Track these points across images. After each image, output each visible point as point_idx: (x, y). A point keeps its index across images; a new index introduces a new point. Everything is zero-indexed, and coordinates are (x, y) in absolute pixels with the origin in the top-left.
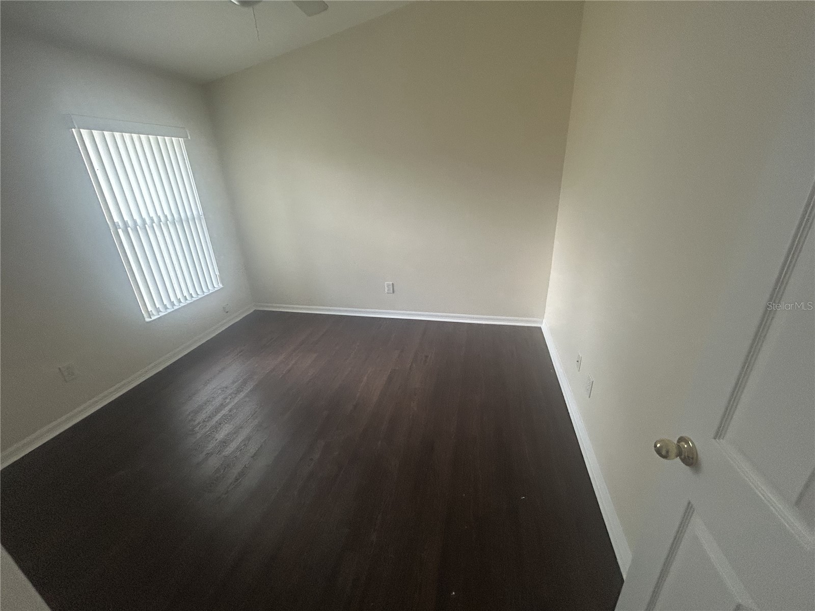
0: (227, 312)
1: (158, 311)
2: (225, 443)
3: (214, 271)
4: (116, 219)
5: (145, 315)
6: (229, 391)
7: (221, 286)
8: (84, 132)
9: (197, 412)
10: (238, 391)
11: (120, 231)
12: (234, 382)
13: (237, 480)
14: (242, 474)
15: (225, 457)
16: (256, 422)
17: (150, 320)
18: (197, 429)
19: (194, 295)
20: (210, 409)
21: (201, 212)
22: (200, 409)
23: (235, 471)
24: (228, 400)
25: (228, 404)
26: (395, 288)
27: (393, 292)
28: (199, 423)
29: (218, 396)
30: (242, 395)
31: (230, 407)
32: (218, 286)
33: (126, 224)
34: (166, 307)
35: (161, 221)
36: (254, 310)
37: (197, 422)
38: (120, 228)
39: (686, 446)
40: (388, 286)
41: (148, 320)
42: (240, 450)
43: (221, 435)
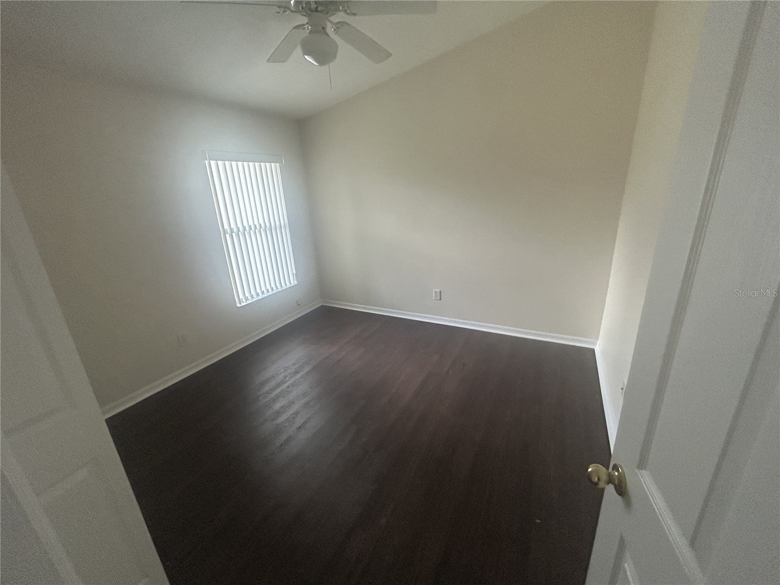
0: (299, 305)
1: (247, 299)
2: (278, 413)
3: (292, 270)
4: (226, 226)
5: (237, 302)
6: (289, 371)
7: (296, 282)
8: (213, 163)
9: (263, 384)
10: (296, 372)
11: (227, 236)
12: (294, 364)
13: (282, 445)
14: (287, 441)
15: (277, 424)
16: (304, 400)
17: (241, 305)
18: (261, 397)
19: (274, 289)
20: (272, 384)
21: (286, 221)
22: (267, 381)
23: (284, 437)
24: (287, 379)
25: (288, 381)
26: (442, 295)
27: (440, 299)
28: (263, 394)
29: (280, 374)
30: (299, 376)
31: (288, 383)
32: (294, 282)
33: (232, 231)
34: (252, 297)
35: (257, 229)
36: (321, 305)
37: (261, 393)
38: (227, 233)
39: (616, 474)
40: (436, 292)
41: (238, 305)
42: (289, 422)
43: (277, 406)
